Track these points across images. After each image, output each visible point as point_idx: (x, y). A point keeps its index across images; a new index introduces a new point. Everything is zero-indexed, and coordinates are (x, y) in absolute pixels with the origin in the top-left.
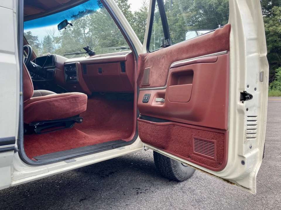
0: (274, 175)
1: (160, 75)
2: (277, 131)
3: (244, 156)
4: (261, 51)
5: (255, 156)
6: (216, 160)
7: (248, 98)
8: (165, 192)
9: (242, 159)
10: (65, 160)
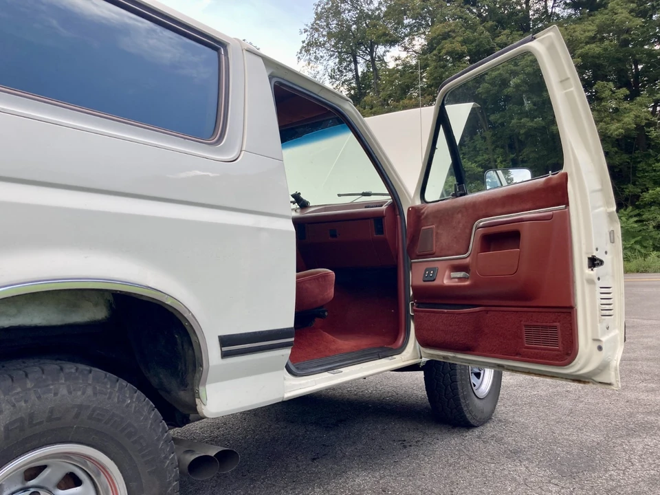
0: (638, 412)
1: (455, 238)
2: (632, 343)
3: (601, 339)
4: (608, 204)
5: (614, 340)
6: (561, 349)
7: (598, 265)
8: (453, 442)
9: (598, 344)
10: (327, 370)
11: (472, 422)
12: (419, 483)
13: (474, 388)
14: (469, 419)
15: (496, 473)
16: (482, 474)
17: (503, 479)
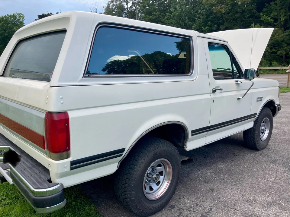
11: (259, 149)
12: (240, 168)
13: (261, 137)
14: (258, 148)
15: (267, 168)
16: (262, 167)
17: (269, 170)
